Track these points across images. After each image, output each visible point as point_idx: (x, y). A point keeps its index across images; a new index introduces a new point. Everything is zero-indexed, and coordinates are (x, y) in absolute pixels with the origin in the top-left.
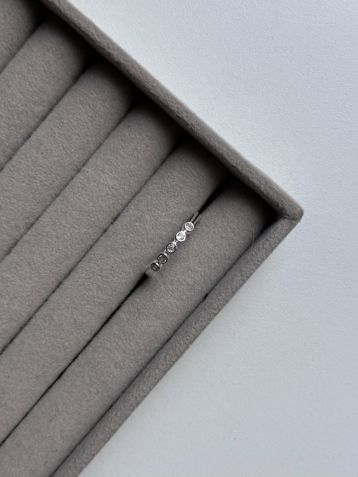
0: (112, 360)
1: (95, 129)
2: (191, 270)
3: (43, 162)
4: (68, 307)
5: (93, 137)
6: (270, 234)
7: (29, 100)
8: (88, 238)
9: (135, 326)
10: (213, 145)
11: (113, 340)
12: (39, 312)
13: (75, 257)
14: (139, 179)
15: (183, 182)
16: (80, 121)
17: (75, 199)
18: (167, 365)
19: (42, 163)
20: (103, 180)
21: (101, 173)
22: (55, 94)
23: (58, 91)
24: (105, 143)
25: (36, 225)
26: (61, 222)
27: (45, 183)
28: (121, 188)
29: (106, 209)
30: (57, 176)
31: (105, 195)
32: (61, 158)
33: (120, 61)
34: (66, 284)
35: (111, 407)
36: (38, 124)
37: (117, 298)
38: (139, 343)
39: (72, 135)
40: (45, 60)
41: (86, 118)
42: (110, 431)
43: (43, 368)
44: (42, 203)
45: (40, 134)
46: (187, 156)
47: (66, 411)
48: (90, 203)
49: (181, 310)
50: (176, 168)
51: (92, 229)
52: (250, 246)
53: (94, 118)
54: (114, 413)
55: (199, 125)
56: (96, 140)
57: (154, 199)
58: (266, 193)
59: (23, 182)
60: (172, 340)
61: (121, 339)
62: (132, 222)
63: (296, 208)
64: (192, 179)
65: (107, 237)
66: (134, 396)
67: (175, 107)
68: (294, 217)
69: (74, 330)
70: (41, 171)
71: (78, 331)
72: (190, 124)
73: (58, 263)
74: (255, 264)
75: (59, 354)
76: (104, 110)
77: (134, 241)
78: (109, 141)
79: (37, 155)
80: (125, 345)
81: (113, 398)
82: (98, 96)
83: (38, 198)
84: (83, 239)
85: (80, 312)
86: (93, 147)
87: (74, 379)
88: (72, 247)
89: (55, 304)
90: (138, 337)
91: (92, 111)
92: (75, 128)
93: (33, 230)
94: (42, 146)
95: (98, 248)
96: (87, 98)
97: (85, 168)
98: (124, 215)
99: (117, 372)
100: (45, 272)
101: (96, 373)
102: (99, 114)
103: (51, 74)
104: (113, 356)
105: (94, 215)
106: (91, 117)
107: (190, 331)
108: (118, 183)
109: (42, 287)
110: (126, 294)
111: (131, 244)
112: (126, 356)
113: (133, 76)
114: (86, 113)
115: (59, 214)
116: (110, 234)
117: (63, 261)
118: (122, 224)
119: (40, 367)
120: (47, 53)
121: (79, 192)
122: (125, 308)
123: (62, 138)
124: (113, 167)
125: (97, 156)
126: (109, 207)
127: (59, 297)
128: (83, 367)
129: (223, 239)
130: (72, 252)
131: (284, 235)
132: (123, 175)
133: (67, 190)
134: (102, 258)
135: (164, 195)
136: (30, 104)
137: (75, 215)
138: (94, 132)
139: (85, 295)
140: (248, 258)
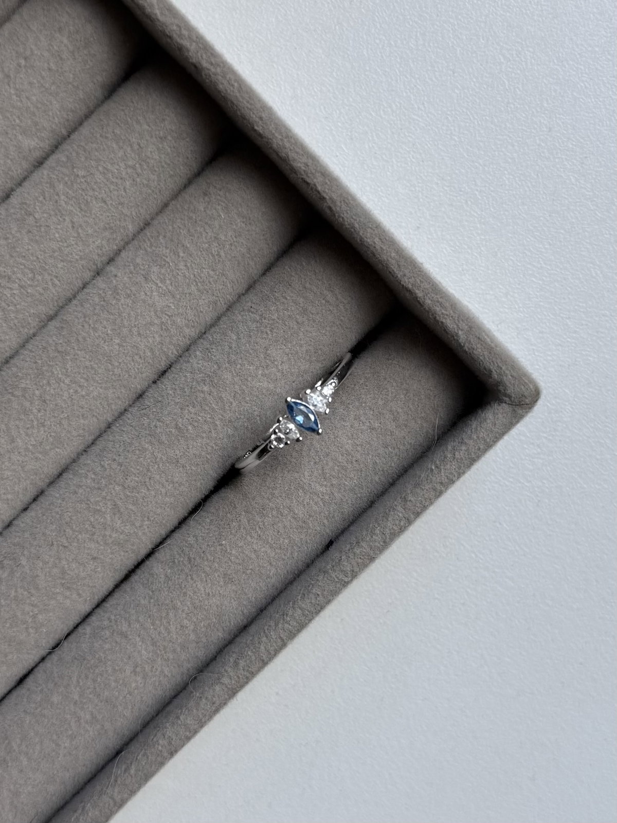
0: (130, 657)
1: (138, 193)
2: (303, 488)
3: (29, 250)
4: (52, 542)
5: (133, 209)
6: (470, 431)
7: (13, 125)
8: (103, 408)
9: (181, 592)
10: (371, 243)
11: (134, 618)
13: (76, 443)
14: (217, 298)
15: (304, 311)
16: (110, 175)
17: (86, 326)
18: (238, 677)
21: (140, 279)
22: (65, 116)
23: (72, 111)
24: (155, 222)
26: (54, 370)
27: (29, 291)
28: (179, 314)
29: (144, 353)
30: (55, 279)
31: (146, 325)
32: (65, 245)
33: (200, 63)
34: (52, 496)
35: (118, 753)
36: (26, 173)
37: (151, 532)
38: (187, 627)
39: (91, 200)
40: (51, 48)
41: (122, 169)
42: (112, 804)
44: (19, 329)
45: (28, 193)
46: (316, 261)
47: (27, 754)
48: (114, 337)
49: (277, 569)
50: (292, 285)
51: (115, 390)
52: (427, 451)
53: (139, 171)
54: (124, 767)
55: (347, 201)
56: (139, 215)
57: (244, 341)
60: (253, 629)
61: (150, 617)
62: (194, 383)
63: (525, 383)
64: (324, 307)
65: (143, 410)
66: (166, 737)
67: (301, 163)
68: (520, 402)
69: (58, 590)
70: (23, 267)
71: (68, 593)
72: (327, 197)
73: (40, 453)
74: (435, 490)
75: (24, 636)
76: (160, 157)
77: (196, 421)
78: (164, 218)
79: (18, 235)
80: (158, 629)
81: (124, 735)
82: (150, 129)
83: (12, 319)
84: (94, 408)
85: (74, 554)
86: (131, 228)
87: (49, 689)
88: (71, 423)
89: (27, 535)
90: (184, 616)
91: (137, 157)
92: (100, 188)
94: (31, 218)
95: (123, 430)
96: (129, 131)
97: (111, 269)
98: (181, 369)
99: (137, 682)
100: (12, 467)
101: (94, 681)
102: (148, 163)
103: (62, 78)
104: (132, 650)
105: (120, 363)
107: (290, 613)
108: (173, 303)
109: (5, 497)
110: (170, 526)
111: (190, 428)
112: (158, 651)
113: (223, 94)
114: (124, 160)
115: (51, 355)
116: (149, 404)
117: (51, 449)
118: (174, 386)
120: (57, 35)
121: (95, 314)
122: (163, 553)
123: (72, 205)
124: (167, 271)
125: (138, 246)
126: (151, 350)
127: (35, 521)
128: (68, 666)
129: (374, 432)
130: (69, 432)
131: (497, 435)
132: (186, 289)
133: (71, 308)
134: (128, 451)
135: (264, 336)
136: (15, 131)
137: (83, 360)
138: (135, 198)
139: (88, 522)
140: (420, 476)
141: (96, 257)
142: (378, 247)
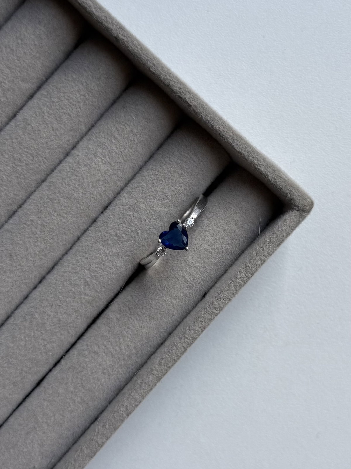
0: (100, 364)
1: (87, 109)
2: (189, 265)
4: (52, 304)
5: (85, 118)
6: (277, 227)
7: (17, 76)
8: (76, 228)
9: (126, 327)
10: (217, 128)
11: (101, 343)
12: (19, 310)
13: (61, 249)
14: (134, 164)
15: (182, 167)
16: (72, 100)
17: (64, 184)
18: (162, 370)
19: (29, 144)
20: (95, 164)
21: (92, 156)
22: (45, 70)
23: (48, 67)
24: (97, 125)
25: (19, 213)
26: (48, 209)
27: (31, 166)
28: (114, 174)
29: (97, 196)
30: (45, 159)
31: (96, 181)
32: (49, 140)
33: (118, 36)
34: (50, 279)
35: (96, 419)
36: (24, 102)
37: (106, 295)
38: (131, 346)
39: (62, 114)
40: (35, 33)
41: (78, 97)
42: (97, 445)
43: (22, 373)
44: (26, 188)
45: (27, 113)
46: (186, 140)
47: (46, 423)
48: (79, 189)
49: (177, 310)
50: (174, 153)
51: (81, 218)
52: (254, 240)
54: (102, 425)
55: (203, 106)
56: (88, 121)
57: (150, 186)
58: (274, 182)
59: (7, 165)
60: (167, 343)
61: (110, 341)
62: (125, 211)
63: (306, 198)
64: (192, 165)
65: (97, 227)
66: (124, 406)
67: (177, 87)
68: (303, 209)
69: (57, 330)
70: (27, 153)
71: (62, 332)
72: (192, 105)
73: (43, 255)
74: (261, 260)
75: (40, 357)
76: (98, 89)
77: (127, 231)
78: (102, 122)
79: (23, 136)
80: (115, 348)
81: (99, 408)
82: (92, 74)
83: (23, 183)
84: (70, 229)
85: (65, 310)
86: (84, 129)
87: (56, 386)
88: (59, 238)
89: (37, 301)
90: (129, 340)
91: (86, 89)
92: (66, 108)
93: (15, 218)
94: (30, 126)
95: (86, 240)
96: (81, 76)
97: (75, 152)
98: (116, 204)
99: (105, 379)
100: (28, 264)
101: (81, 379)
102: (92, 93)
103: (42, 49)
104: (101, 360)
105: (84, 203)
106: (84, 95)
107: (188, 332)
108: (111, 168)
109: (25, 281)
110: (115, 291)
111: (124, 235)
112: (116, 360)
113: (132, 52)
114: (79, 92)
115: (45, 201)
116: (100, 224)
117: (48, 253)
118: (113, 213)
119: (18, 371)
120: (38, 26)
121: (68, 177)
122: (114, 306)
123: (52, 118)
124: (106, 151)
125: (89, 139)
126: (100, 195)
127: (42, 293)
128: (66, 372)
129: (225, 232)
130: (58, 243)
131: (292, 228)
132: (117, 159)
133: (54, 174)
134: (91, 251)
135: (160, 182)
136: (18, 80)
137: (63, 202)
138: (86, 112)
139: (71, 291)
140: (253, 253)
141: (66, 146)
142: (221, 130)
